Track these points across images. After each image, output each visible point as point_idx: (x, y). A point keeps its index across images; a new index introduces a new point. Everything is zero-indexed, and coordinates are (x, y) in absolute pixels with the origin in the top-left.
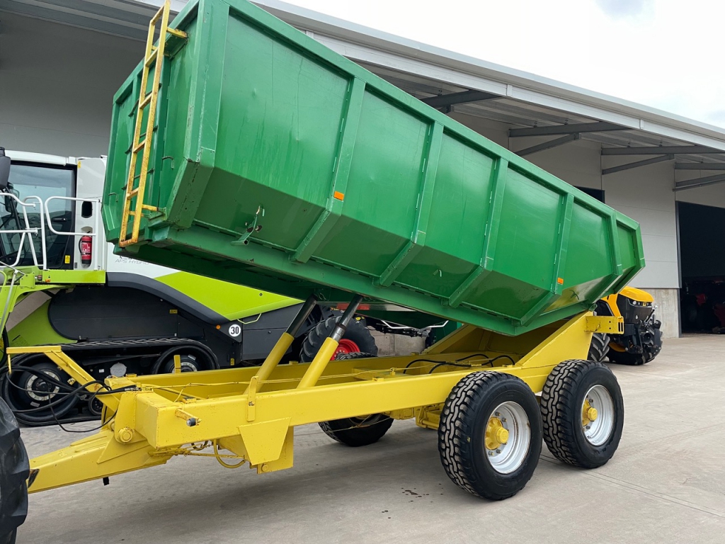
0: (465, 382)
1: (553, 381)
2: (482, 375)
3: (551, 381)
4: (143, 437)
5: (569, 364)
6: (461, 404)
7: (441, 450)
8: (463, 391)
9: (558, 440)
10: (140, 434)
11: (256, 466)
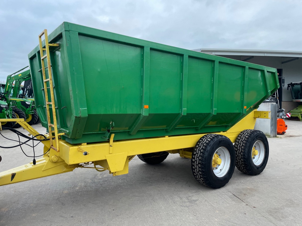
0: (202, 140)
1: (241, 137)
2: (210, 136)
3: (240, 137)
4: (62, 159)
5: (248, 130)
6: (201, 149)
7: (193, 169)
8: (202, 144)
9: (241, 162)
10: (61, 158)
11: (113, 173)
